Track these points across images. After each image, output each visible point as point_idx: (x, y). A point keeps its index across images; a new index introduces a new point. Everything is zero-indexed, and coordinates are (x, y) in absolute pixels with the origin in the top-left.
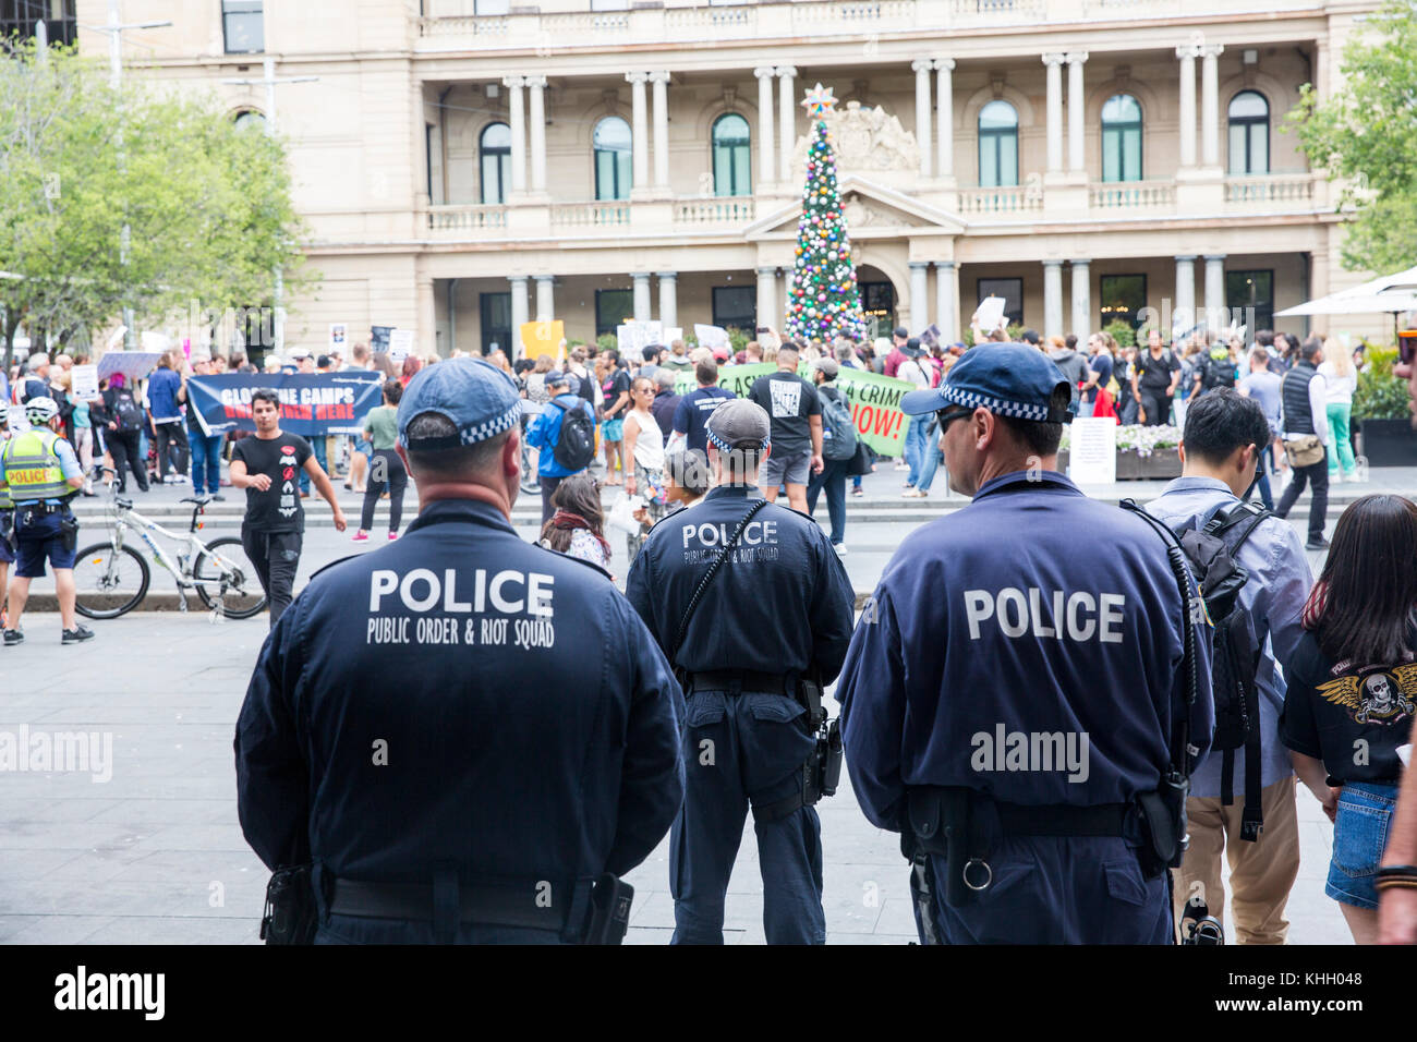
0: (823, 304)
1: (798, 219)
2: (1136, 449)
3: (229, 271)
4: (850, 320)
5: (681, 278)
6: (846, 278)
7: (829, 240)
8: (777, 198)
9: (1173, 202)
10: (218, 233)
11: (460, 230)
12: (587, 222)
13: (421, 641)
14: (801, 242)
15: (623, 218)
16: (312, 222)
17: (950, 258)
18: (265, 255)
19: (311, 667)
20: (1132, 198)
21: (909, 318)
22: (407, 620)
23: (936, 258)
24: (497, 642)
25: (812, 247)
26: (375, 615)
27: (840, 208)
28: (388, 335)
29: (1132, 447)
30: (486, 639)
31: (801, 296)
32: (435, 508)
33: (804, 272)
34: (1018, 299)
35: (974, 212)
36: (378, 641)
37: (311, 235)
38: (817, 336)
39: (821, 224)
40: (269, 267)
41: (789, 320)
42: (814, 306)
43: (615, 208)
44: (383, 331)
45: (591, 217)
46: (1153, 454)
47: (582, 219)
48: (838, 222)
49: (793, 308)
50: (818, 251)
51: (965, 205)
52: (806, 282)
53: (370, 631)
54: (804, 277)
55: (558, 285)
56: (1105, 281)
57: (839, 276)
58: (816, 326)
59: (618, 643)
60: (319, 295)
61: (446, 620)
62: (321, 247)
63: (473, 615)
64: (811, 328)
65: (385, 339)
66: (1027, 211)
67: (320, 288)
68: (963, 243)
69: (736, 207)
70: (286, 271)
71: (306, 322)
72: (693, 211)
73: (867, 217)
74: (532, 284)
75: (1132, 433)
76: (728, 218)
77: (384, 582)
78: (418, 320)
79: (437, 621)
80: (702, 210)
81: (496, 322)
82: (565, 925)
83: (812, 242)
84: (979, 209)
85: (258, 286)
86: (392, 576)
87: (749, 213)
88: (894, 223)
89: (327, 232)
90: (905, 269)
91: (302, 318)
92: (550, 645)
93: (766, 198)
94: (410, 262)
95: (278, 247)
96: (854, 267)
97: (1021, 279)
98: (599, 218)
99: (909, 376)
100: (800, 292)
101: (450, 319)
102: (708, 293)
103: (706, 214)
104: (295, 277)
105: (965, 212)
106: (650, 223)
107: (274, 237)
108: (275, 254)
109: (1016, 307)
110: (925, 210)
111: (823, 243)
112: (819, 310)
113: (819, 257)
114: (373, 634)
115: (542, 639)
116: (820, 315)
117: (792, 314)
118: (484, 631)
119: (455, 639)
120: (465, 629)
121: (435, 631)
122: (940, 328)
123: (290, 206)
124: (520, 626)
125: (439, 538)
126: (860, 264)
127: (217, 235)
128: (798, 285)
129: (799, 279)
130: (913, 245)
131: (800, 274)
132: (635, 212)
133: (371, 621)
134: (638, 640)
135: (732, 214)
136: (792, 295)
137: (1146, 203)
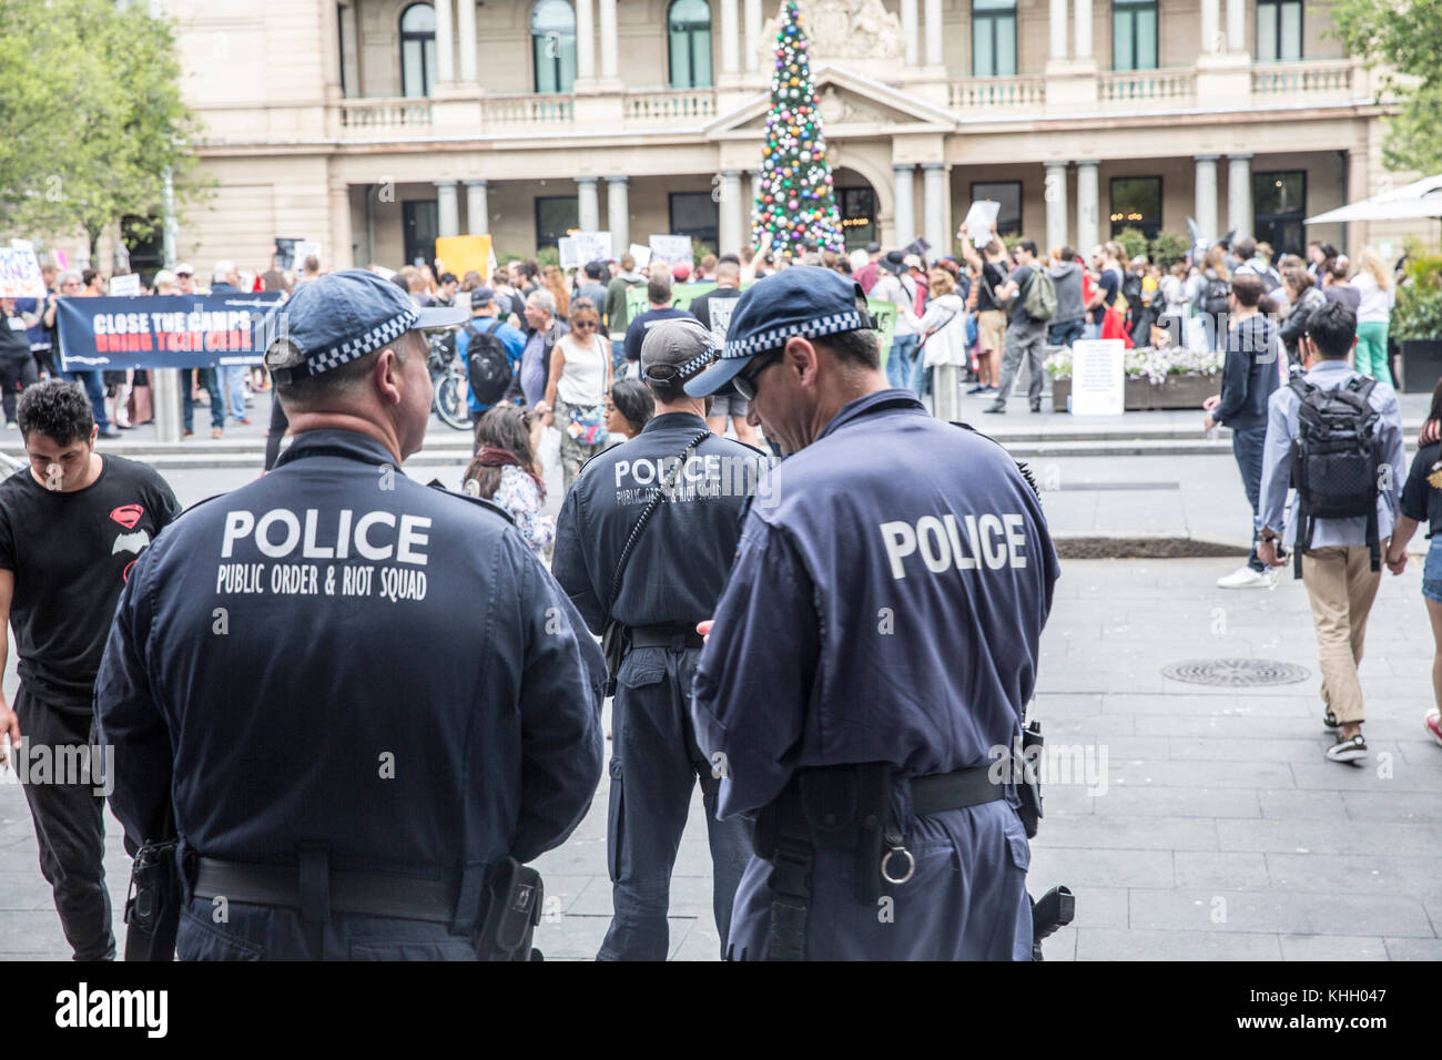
0: (795, 212)
1: (765, 115)
2: (1147, 376)
3: (108, 175)
4: (825, 230)
5: (633, 183)
6: (821, 182)
7: (801, 139)
8: (741, 90)
9: (1193, 93)
10: (96, 130)
11: (378, 127)
12: (524, 119)
13: (276, 591)
14: (769, 141)
15: (566, 113)
16: (206, 118)
17: (939, 159)
18: (151, 156)
19: (159, 620)
20: (1147, 90)
21: (893, 228)
22: (261, 566)
23: (923, 159)
24: (360, 593)
25: (782, 146)
26: (227, 562)
27: (813, 103)
28: (293, 247)
29: (1142, 373)
30: (348, 590)
31: (769, 203)
32: (303, 440)
33: (773, 175)
34: (1017, 206)
35: (967, 106)
36: (229, 590)
37: (205, 133)
38: (788, 249)
39: (791, 121)
40: (156, 170)
41: (756, 230)
42: (784, 214)
43: (557, 102)
44: (288, 243)
45: (529, 113)
46: (1166, 380)
47: (519, 114)
48: (811, 117)
49: (760, 217)
50: (788, 151)
51: (956, 98)
52: (775, 188)
53: (220, 579)
54: (773, 181)
55: (493, 192)
56: (1115, 184)
57: (813, 180)
58: (787, 237)
59: (505, 596)
60: (215, 203)
61: (305, 568)
62: (216, 147)
63: (336, 562)
64: (781, 240)
65: (289, 252)
66: (1027, 104)
67: (216, 196)
68: (954, 142)
69: (695, 101)
70: (176, 174)
71: (198, 235)
72: (646, 106)
73: (845, 112)
74: (462, 189)
75: (1142, 357)
76: (686, 114)
77: (239, 524)
78: (331, 231)
79: (295, 568)
80: (657, 105)
81: (421, 233)
82: (454, 915)
83: (782, 141)
84: (972, 103)
85: (143, 191)
86: (247, 517)
87: (710, 108)
88: (875, 119)
89: (224, 130)
90: (889, 172)
91: (196, 230)
92: (420, 597)
93: (729, 90)
94: (320, 167)
95: (166, 147)
96: (829, 169)
97: (1020, 183)
98: (539, 114)
99: (890, 294)
100: (769, 198)
101: (368, 230)
102: (664, 200)
103: (661, 109)
104: (188, 182)
105: (956, 106)
106: (596, 119)
107: (162, 136)
108: (162, 156)
109: (1014, 215)
110: (910, 103)
111: (794, 142)
112: (790, 219)
113: (788, 160)
114: (223, 583)
115: (411, 590)
116: (792, 225)
117: (759, 224)
118: (346, 580)
119: (314, 589)
120: (326, 577)
121: (293, 580)
122: (929, 239)
123: (181, 100)
124: (387, 574)
125: (304, 473)
126: (837, 166)
127: (92, 134)
128: (766, 191)
129: (767, 183)
130: (898, 145)
131: (768, 178)
132: (580, 108)
133: (222, 567)
134: (533, 591)
135: (691, 108)
136: (760, 202)
137: (1162, 95)
